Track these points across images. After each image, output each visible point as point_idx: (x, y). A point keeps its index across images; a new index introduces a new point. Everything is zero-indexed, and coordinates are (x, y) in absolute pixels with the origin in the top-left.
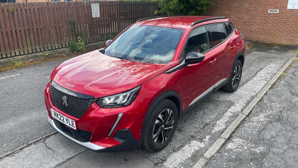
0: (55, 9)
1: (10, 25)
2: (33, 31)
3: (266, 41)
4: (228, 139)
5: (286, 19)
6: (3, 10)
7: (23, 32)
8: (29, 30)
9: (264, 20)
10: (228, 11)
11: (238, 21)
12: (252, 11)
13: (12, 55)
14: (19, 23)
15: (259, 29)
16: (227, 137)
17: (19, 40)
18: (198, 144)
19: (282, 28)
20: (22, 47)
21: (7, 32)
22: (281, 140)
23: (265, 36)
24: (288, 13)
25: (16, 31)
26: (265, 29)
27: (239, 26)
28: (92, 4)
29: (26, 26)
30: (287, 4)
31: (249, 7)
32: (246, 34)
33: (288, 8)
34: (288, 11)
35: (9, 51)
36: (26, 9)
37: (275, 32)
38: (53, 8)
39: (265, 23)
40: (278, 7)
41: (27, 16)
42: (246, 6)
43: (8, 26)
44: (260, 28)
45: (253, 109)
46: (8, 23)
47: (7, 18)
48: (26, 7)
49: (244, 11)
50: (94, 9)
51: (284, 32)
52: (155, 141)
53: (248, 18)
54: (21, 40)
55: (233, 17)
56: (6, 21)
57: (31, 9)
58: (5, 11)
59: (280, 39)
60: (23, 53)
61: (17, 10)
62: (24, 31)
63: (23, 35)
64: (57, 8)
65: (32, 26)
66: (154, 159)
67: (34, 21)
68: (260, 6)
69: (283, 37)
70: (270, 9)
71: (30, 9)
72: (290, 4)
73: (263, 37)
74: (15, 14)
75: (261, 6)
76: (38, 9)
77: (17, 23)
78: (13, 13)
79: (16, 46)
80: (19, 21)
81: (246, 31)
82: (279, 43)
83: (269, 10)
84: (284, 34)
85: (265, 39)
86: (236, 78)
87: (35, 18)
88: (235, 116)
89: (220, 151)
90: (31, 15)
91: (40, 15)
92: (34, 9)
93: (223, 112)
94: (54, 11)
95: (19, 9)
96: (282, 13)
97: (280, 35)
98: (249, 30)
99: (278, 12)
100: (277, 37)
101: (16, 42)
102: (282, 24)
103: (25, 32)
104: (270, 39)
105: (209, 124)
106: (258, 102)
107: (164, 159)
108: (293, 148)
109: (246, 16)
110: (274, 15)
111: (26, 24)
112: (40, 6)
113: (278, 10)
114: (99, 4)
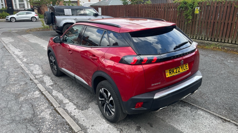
22: (15, 108)
108: (5, 108)
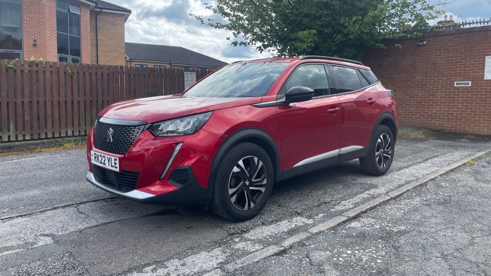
0: (132, 76)
1: (66, 93)
2: (97, 105)
3: (456, 130)
4: (352, 218)
5: (483, 95)
6: (58, 72)
7: (82, 104)
8: (91, 101)
9: (449, 97)
10: (392, 86)
11: (408, 100)
12: (429, 85)
13: (62, 135)
14: (79, 92)
15: (442, 112)
16: (351, 216)
17: (74, 115)
18: (304, 220)
19: (478, 109)
20: (78, 125)
21: (59, 102)
23: (453, 122)
24: (487, 86)
25: (72, 102)
26: (452, 111)
27: (411, 107)
28: (185, 73)
29: (88, 96)
30: (484, 72)
31: (424, 80)
32: (422, 119)
33: (485, 79)
34: (486, 83)
35: (58, 128)
36: (90, 73)
37: (468, 116)
38: (129, 75)
39: (451, 103)
40: (470, 78)
41: (91, 82)
42: (419, 78)
43: (63, 93)
44: (444, 111)
45: (405, 192)
46: (62, 89)
47: (62, 82)
48: (92, 71)
49: (415, 85)
50: (188, 80)
51: (483, 115)
52: (233, 199)
53: (423, 95)
54: (78, 115)
55: (400, 95)
56: (61, 86)
57: (98, 73)
58: (62, 73)
59: (478, 126)
60: (78, 134)
61: (78, 73)
62: (84, 102)
63: (82, 108)
64: (134, 75)
65: (97, 97)
66: (230, 229)
67: (100, 90)
68: (440, 78)
69: (482, 123)
70: (456, 81)
71: (96, 74)
72: (487, 72)
73: (450, 124)
74: (75, 78)
75: (442, 77)
76: (108, 74)
77: (75, 91)
78: (72, 76)
79: (70, 122)
80: (79, 88)
81: (421, 115)
82: (477, 133)
83: (455, 83)
84: (483, 118)
85: (454, 127)
86: (384, 155)
87: (103, 86)
88: (373, 197)
89: (336, 229)
90: (97, 81)
91: (110, 82)
92: (102, 74)
93: (356, 194)
94: (129, 78)
95: (81, 73)
96: (476, 86)
97: (477, 120)
98: (426, 113)
99: (470, 85)
100: (472, 123)
101: (70, 117)
102: (479, 103)
103: (85, 104)
104: (461, 126)
105: (329, 203)
106: (418, 186)
107: (245, 230)
109: (419, 92)
110: (465, 89)
111: (88, 94)
112: (111, 70)
113: (470, 82)
114: (195, 73)
